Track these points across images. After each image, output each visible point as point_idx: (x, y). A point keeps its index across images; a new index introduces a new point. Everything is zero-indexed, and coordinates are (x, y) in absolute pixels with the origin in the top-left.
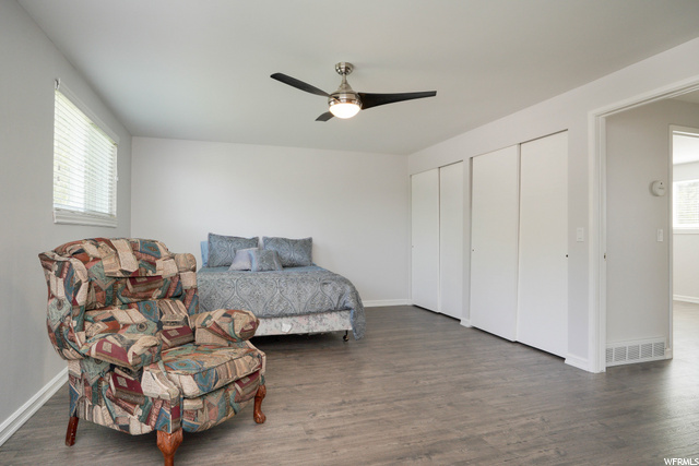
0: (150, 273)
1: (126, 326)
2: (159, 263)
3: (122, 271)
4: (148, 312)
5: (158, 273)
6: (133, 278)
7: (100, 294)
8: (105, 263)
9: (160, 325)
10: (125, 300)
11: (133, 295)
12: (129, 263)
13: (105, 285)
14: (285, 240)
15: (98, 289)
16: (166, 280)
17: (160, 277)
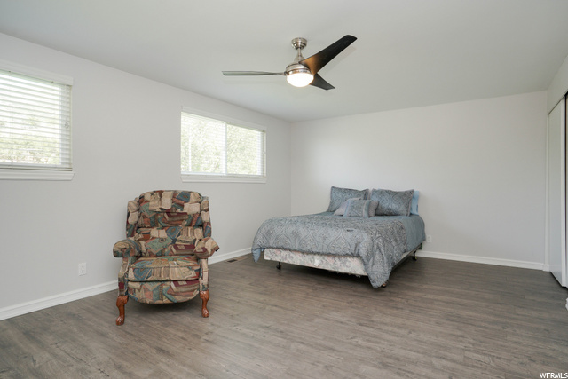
0: (179, 211)
1: (153, 238)
2: (186, 205)
3: (161, 209)
4: (170, 233)
5: (184, 211)
6: (168, 212)
7: (146, 220)
8: (151, 203)
9: (174, 240)
10: (163, 225)
11: (169, 222)
12: (167, 203)
13: (149, 216)
14: (388, 192)
15: (145, 217)
16: (190, 215)
17: (186, 213)
